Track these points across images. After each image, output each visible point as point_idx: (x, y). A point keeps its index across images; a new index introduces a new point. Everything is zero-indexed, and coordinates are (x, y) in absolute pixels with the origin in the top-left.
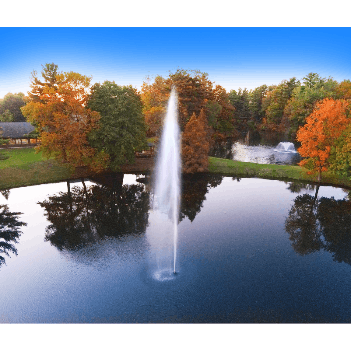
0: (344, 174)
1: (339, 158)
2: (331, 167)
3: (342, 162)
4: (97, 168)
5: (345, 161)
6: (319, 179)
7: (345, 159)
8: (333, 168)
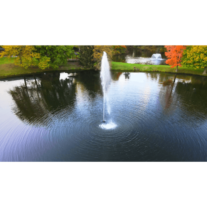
0: (191, 66)
1: (189, 57)
2: (184, 62)
3: (190, 59)
4: (43, 66)
5: (192, 58)
6: (176, 71)
7: (192, 57)
8: (184, 63)
